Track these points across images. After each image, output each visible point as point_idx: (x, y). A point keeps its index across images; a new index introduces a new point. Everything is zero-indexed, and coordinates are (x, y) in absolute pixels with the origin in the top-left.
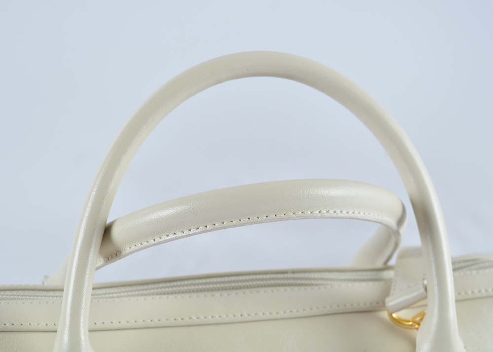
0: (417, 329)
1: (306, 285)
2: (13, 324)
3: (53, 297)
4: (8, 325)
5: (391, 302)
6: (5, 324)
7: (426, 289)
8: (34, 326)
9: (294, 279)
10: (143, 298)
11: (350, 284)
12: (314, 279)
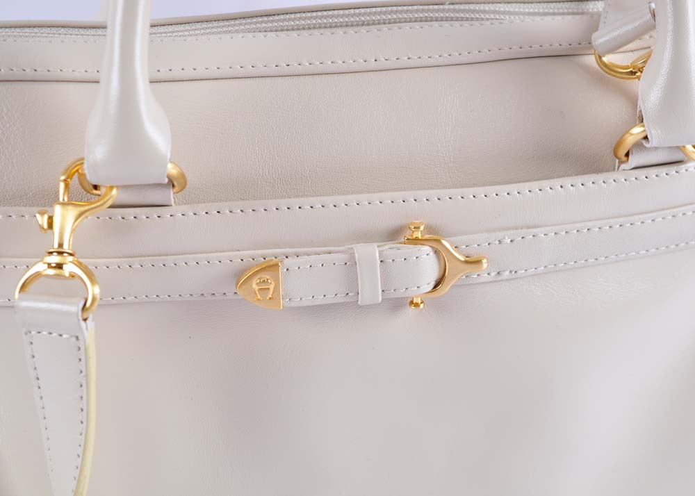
0: (639, 78)
1: (472, 19)
2: (35, 70)
3: (94, 35)
4: (28, 70)
5: (600, 39)
6: (24, 70)
7: (654, 16)
8: (67, 74)
9: (454, 11)
10: (228, 36)
11: (538, 19)
12: (484, 12)
